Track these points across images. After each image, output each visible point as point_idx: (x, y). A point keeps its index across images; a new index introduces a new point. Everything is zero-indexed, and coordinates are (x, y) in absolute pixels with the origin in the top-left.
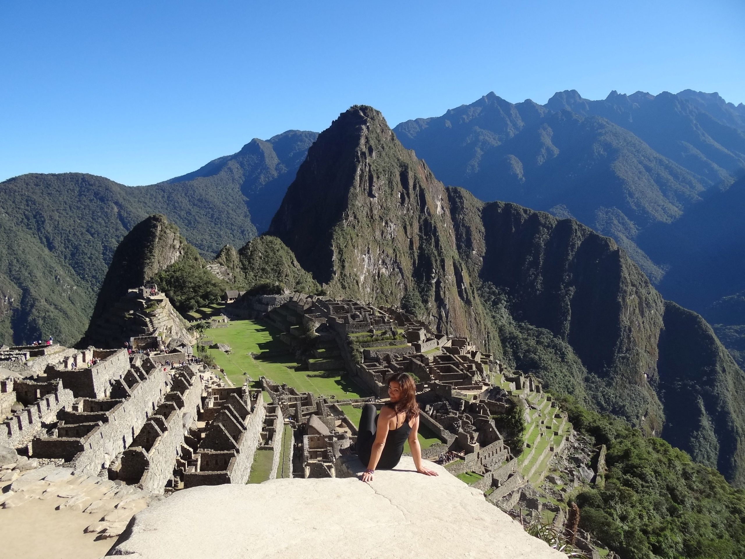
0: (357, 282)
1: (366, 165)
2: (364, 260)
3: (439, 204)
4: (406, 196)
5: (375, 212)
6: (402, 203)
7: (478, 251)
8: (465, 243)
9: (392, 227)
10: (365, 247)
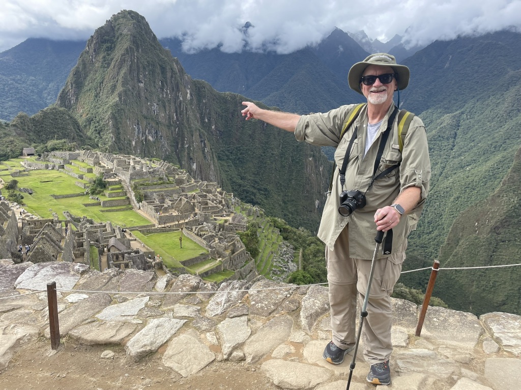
0: (130, 145)
1: (134, 58)
2: (134, 129)
3: (188, 91)
4: (165, 83)
5: (142, 94)
6: (162, 89)
7: (216, 126)
8: (207, 120)
9: (155, 107)
10: (136, 119)
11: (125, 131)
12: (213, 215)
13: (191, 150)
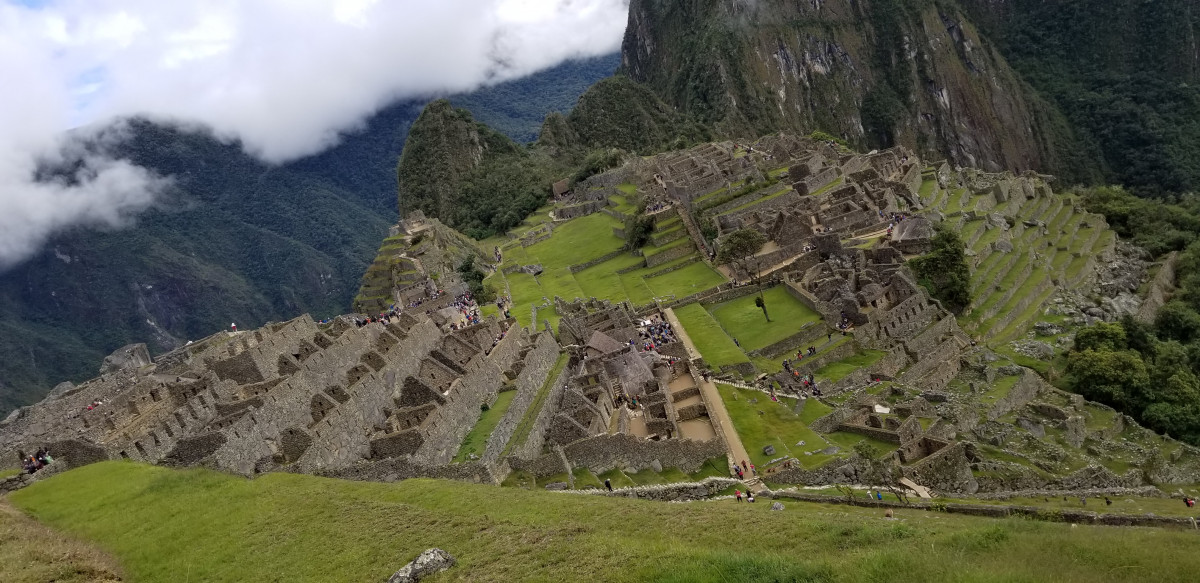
0: (773, 101)
2: (776, 62)
10: (774, 38)
11: (755, 74)
12: (853, 234)
13: (925, 61)
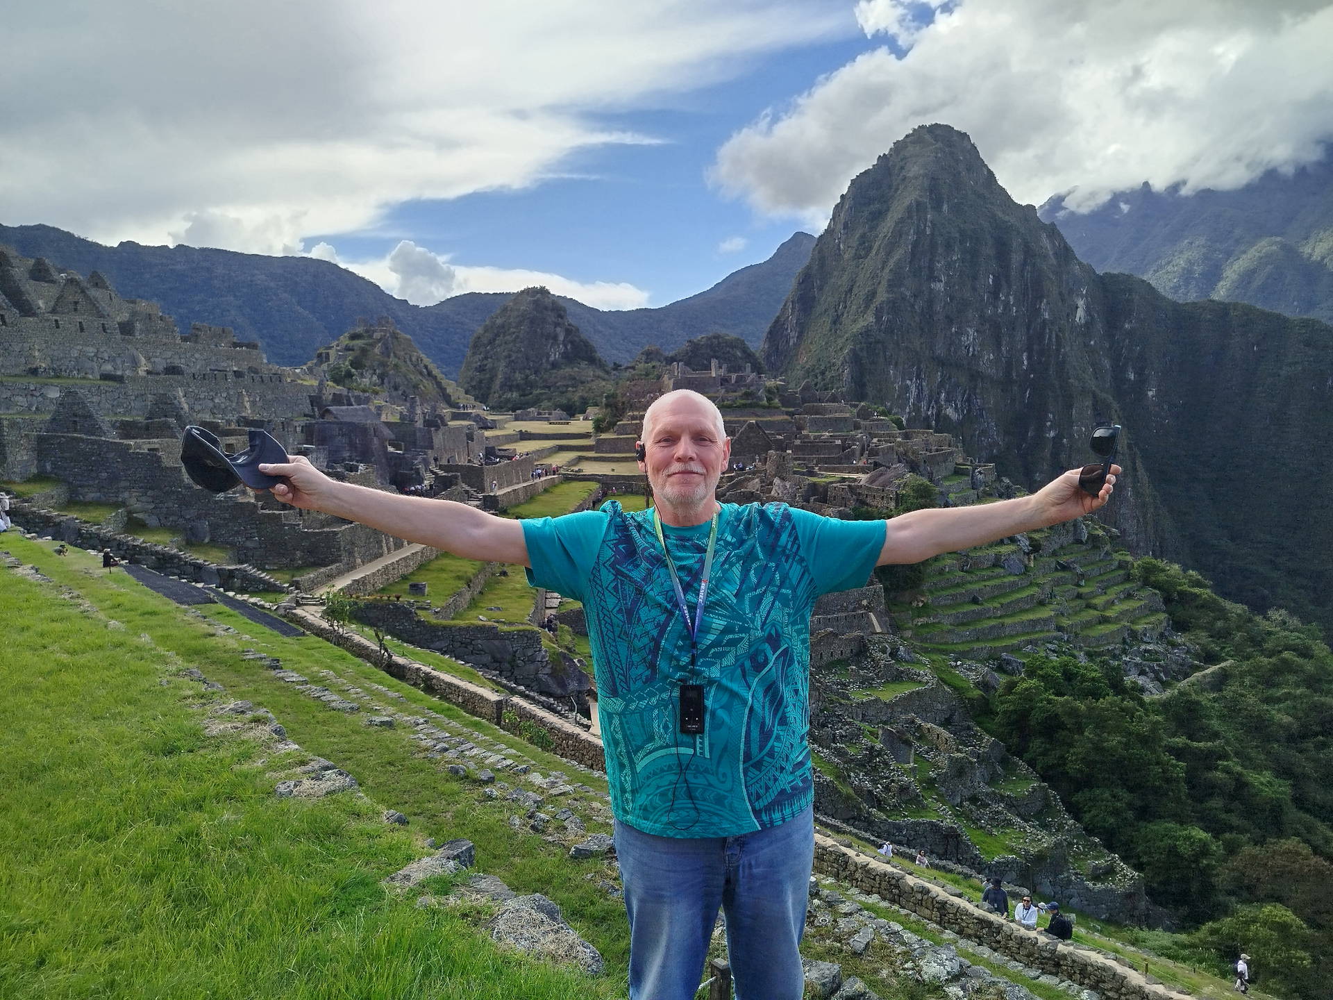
1: (925, 224)
2: (907, 388)
3: (1081, 303)
4: (1003, 279)
5: (938, 307)
6: (995, 294)
7: (1158, 391)
8: (1132, 377)
9: (970, 336)
10: (913, 366)
11: (881, 390)
13: (1063, 445)
